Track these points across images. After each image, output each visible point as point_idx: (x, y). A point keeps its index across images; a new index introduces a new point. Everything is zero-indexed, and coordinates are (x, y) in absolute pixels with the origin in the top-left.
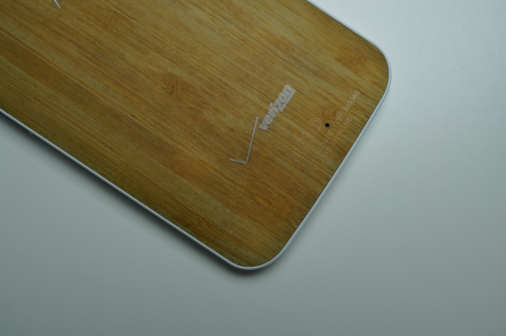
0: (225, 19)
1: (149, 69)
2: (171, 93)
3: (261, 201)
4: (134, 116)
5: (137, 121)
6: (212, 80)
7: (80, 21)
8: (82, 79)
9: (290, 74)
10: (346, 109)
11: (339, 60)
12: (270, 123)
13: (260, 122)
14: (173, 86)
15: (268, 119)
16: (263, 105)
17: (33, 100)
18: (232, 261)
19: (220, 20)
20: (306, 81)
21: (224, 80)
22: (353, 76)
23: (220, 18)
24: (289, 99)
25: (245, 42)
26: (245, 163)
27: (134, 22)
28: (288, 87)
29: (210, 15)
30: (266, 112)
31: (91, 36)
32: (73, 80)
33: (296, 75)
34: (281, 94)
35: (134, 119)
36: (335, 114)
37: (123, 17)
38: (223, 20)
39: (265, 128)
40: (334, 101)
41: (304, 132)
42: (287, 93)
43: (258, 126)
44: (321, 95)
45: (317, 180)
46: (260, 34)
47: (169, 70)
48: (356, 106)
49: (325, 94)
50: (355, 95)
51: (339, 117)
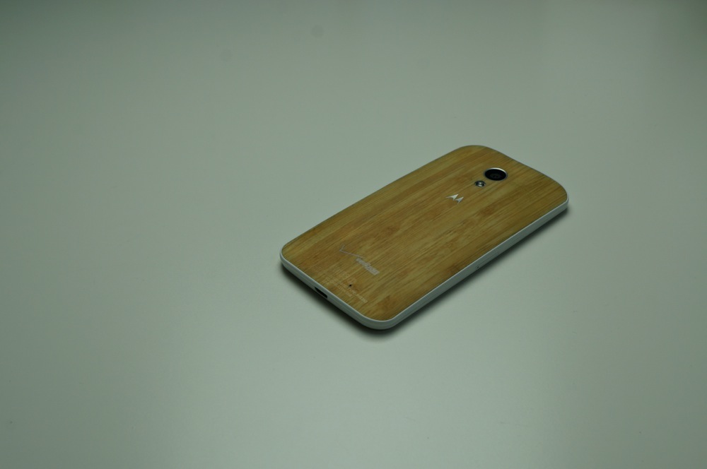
1: (404, 222)
2: (389, 229)
6: (391, 244)
8: (405, 201)
9: (385, 274)
10: (358, 295)
11: (388, 297)
12: (359, 262)
13: (361, 259)
14: (392, 230)
16: (370, 261)
20: (379, 281)
21: (389, 248)
22: (377, 302)
24: (371, 272)
25: (409, 259)
26: (340, 250)
27: (431, 221)
28: (378, 272)
31: (428, 206)
32: (406, 198)
33: (384, 277)
34: (374, 269)
36: (356, 290)
37: (435, 217)
39: (357, 260)
40: (364, 291)
41: (349, 276)
42: (374, 271)
43: (359, 258)
44: (369, 285)
46: (412, 266)
47: (401, 229)
48: (358, 300)
49: (369, 287)
50: (365, 301)
51: (354, 292)
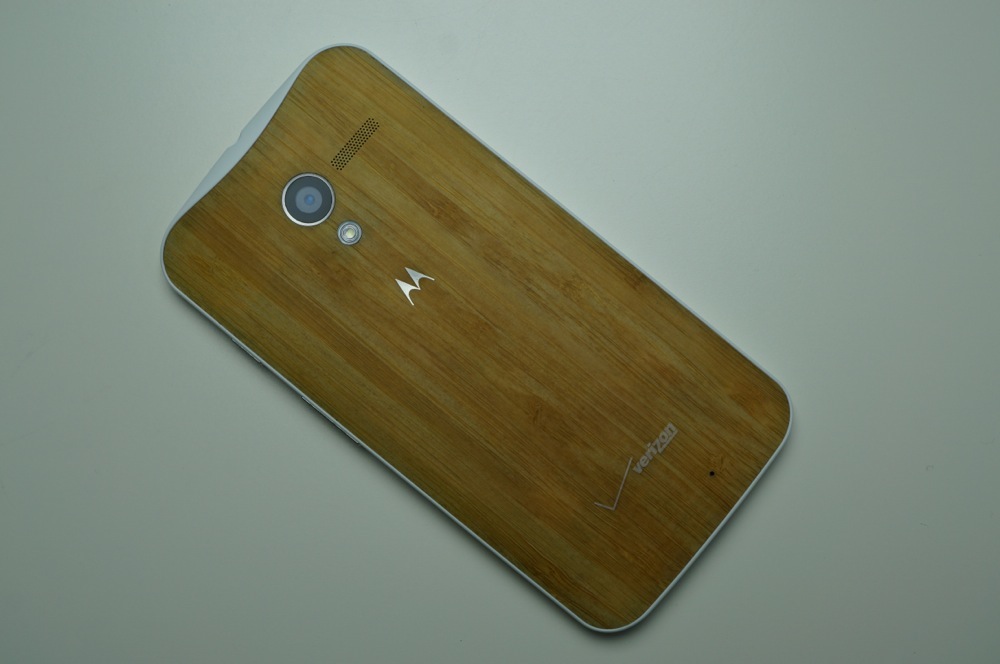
0: (605, 337)
2: (535, 419)
3: (626, 554)
4: (488, 442)
5: (491, 448)
6: (583, 409)
7: (435, 324)
8: (431, 392)
9: (674, 410)
11: (733, 398)
12: (644, 465)
13: (635, 463)
14: (537, 412)
15: (643, 461)
16: (640, 443)
17: (370, 409)
18: (585, 620)
19: (599, 339)
20: (693, 420)
21: (597, 409)
23: (599, 335)
24: (671, 438)
26: (613, 509)
27: (499, 331)
28: (670, 425)
29: (589, 332)
30: (643, 452)
32: (420, 391)
33: (682, 411)
34: (663, 433)
35: (488, 445)
36: (722, 460)
37: (486, 324)
38: (602, 339)
39: (640, 470)
40: (723, 446)
42: (668, 434)
43: (631, 467)
44: (707, 437)
45: (694, 537)
47: (535, 392)
49: (713, 437)
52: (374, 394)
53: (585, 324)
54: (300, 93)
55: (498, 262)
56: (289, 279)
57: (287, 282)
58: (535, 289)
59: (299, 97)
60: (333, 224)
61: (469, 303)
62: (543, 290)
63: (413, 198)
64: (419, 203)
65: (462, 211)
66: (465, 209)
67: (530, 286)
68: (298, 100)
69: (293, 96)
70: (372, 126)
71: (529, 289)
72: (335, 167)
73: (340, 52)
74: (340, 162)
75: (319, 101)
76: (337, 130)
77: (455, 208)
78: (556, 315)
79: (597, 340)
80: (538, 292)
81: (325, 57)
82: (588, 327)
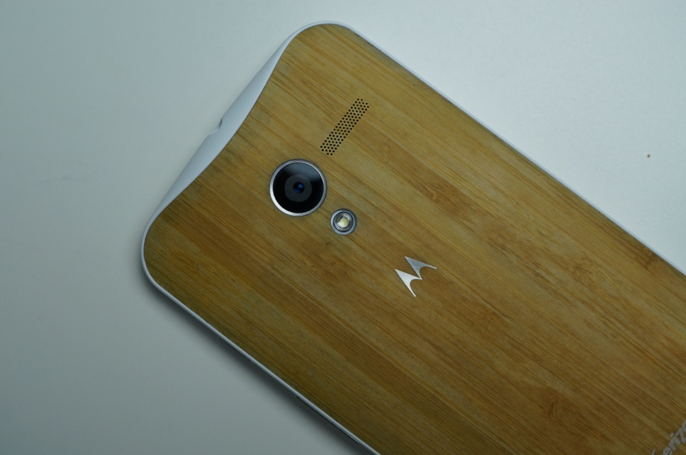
0: (620, 322)
1: (524, 382)
4: (501, 440)
5: (505, 446)
6: (601, 400)
7: (439, 316)
8: (439, 389)
16: (663, 434)
17: (373, 409)
19: (614, 324)
21: (616, 400)
23: (613, 320)
25: (644, 353)
27: (507, 320)
29: (603, 316)
30: (667, 443)
31: (452, 335)
35: (501, 443)
38: (617, 324)
46: (662, 343)
52: (377, 393)
53: (598, 309)
54: (283, 75)
55: (503, 247)
56: (280, 273)
57: (279, 276)
58: (543, 274)
59: (283, 79)
60: (326, 213)
61: (475, 291)
62: (553, 275)
63: (409, 181)
64: (415, 186)
65: (462, 194)
66: (464, 192)
67: (538, 271)
68: (283, 83)
69: (276, 78)
70: (361, 107)
71: (537, 275)
72: (325, 152)
73: (322, 30)
74: (330, 147)
75: (304, 82)
76: (325, 112)
77: (455, 191)
78: (568, 301)
79: (611, 325)
80: (547, 277)
81: (308, 36)
82: (602, 312)
